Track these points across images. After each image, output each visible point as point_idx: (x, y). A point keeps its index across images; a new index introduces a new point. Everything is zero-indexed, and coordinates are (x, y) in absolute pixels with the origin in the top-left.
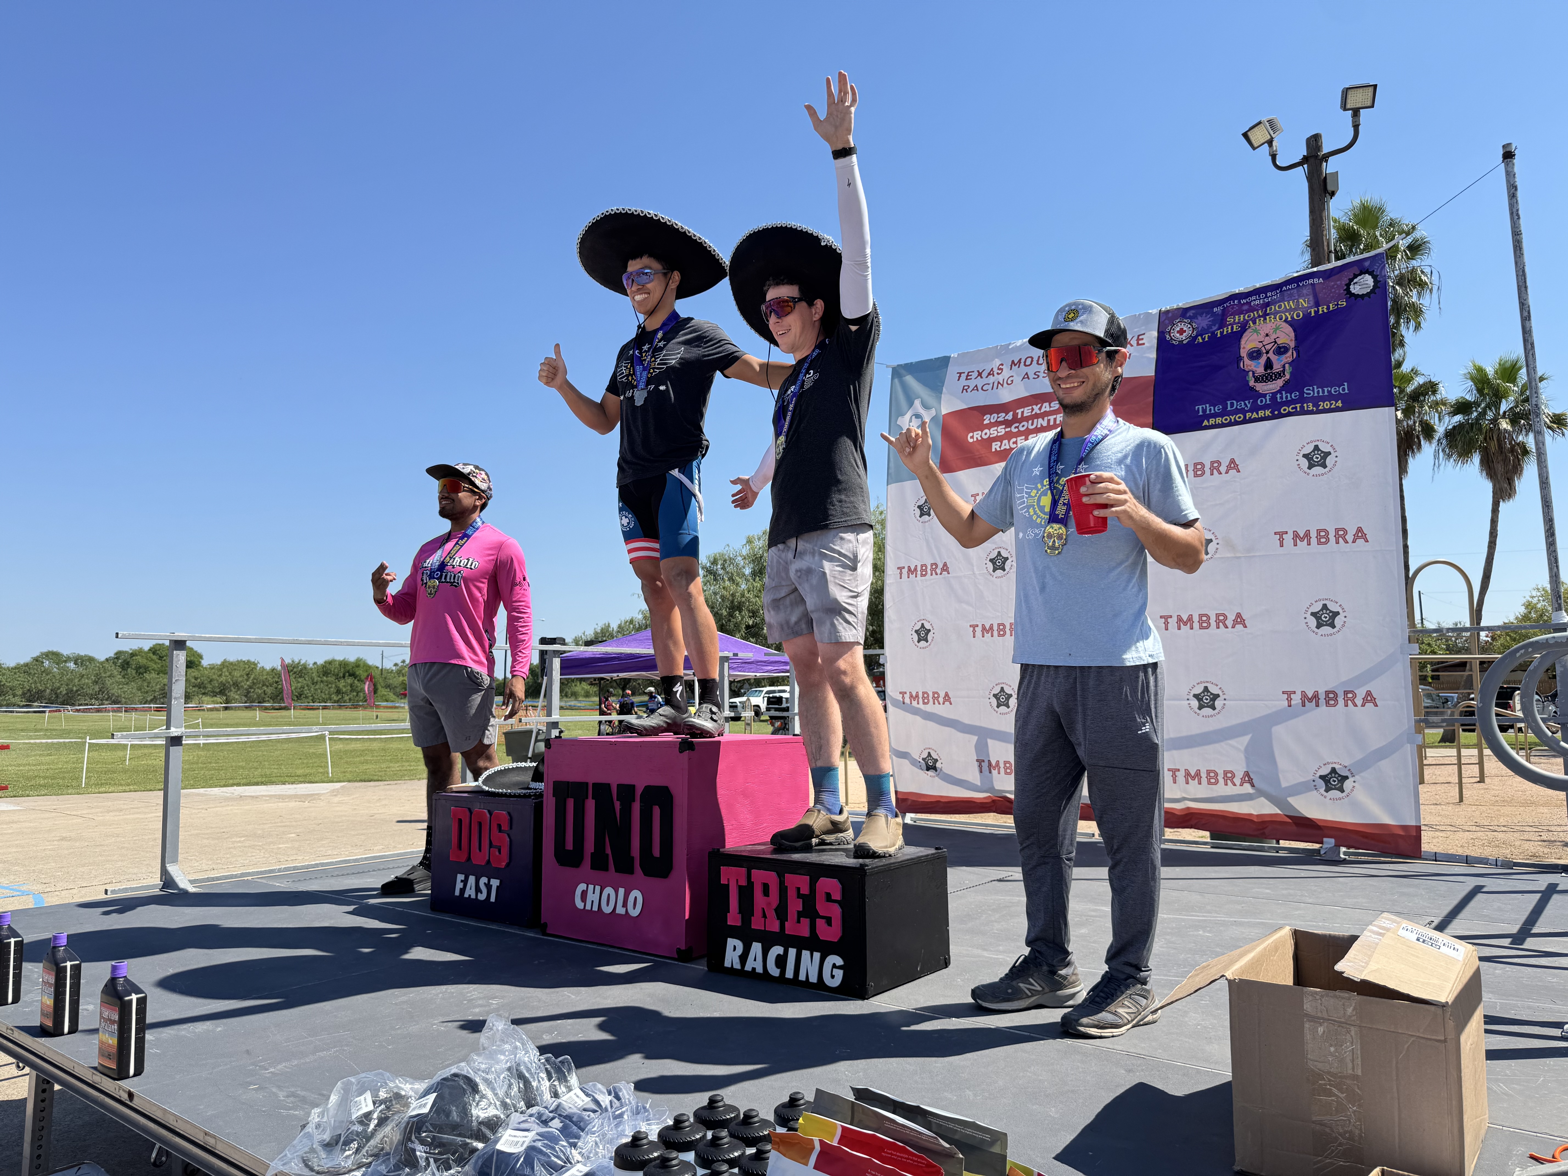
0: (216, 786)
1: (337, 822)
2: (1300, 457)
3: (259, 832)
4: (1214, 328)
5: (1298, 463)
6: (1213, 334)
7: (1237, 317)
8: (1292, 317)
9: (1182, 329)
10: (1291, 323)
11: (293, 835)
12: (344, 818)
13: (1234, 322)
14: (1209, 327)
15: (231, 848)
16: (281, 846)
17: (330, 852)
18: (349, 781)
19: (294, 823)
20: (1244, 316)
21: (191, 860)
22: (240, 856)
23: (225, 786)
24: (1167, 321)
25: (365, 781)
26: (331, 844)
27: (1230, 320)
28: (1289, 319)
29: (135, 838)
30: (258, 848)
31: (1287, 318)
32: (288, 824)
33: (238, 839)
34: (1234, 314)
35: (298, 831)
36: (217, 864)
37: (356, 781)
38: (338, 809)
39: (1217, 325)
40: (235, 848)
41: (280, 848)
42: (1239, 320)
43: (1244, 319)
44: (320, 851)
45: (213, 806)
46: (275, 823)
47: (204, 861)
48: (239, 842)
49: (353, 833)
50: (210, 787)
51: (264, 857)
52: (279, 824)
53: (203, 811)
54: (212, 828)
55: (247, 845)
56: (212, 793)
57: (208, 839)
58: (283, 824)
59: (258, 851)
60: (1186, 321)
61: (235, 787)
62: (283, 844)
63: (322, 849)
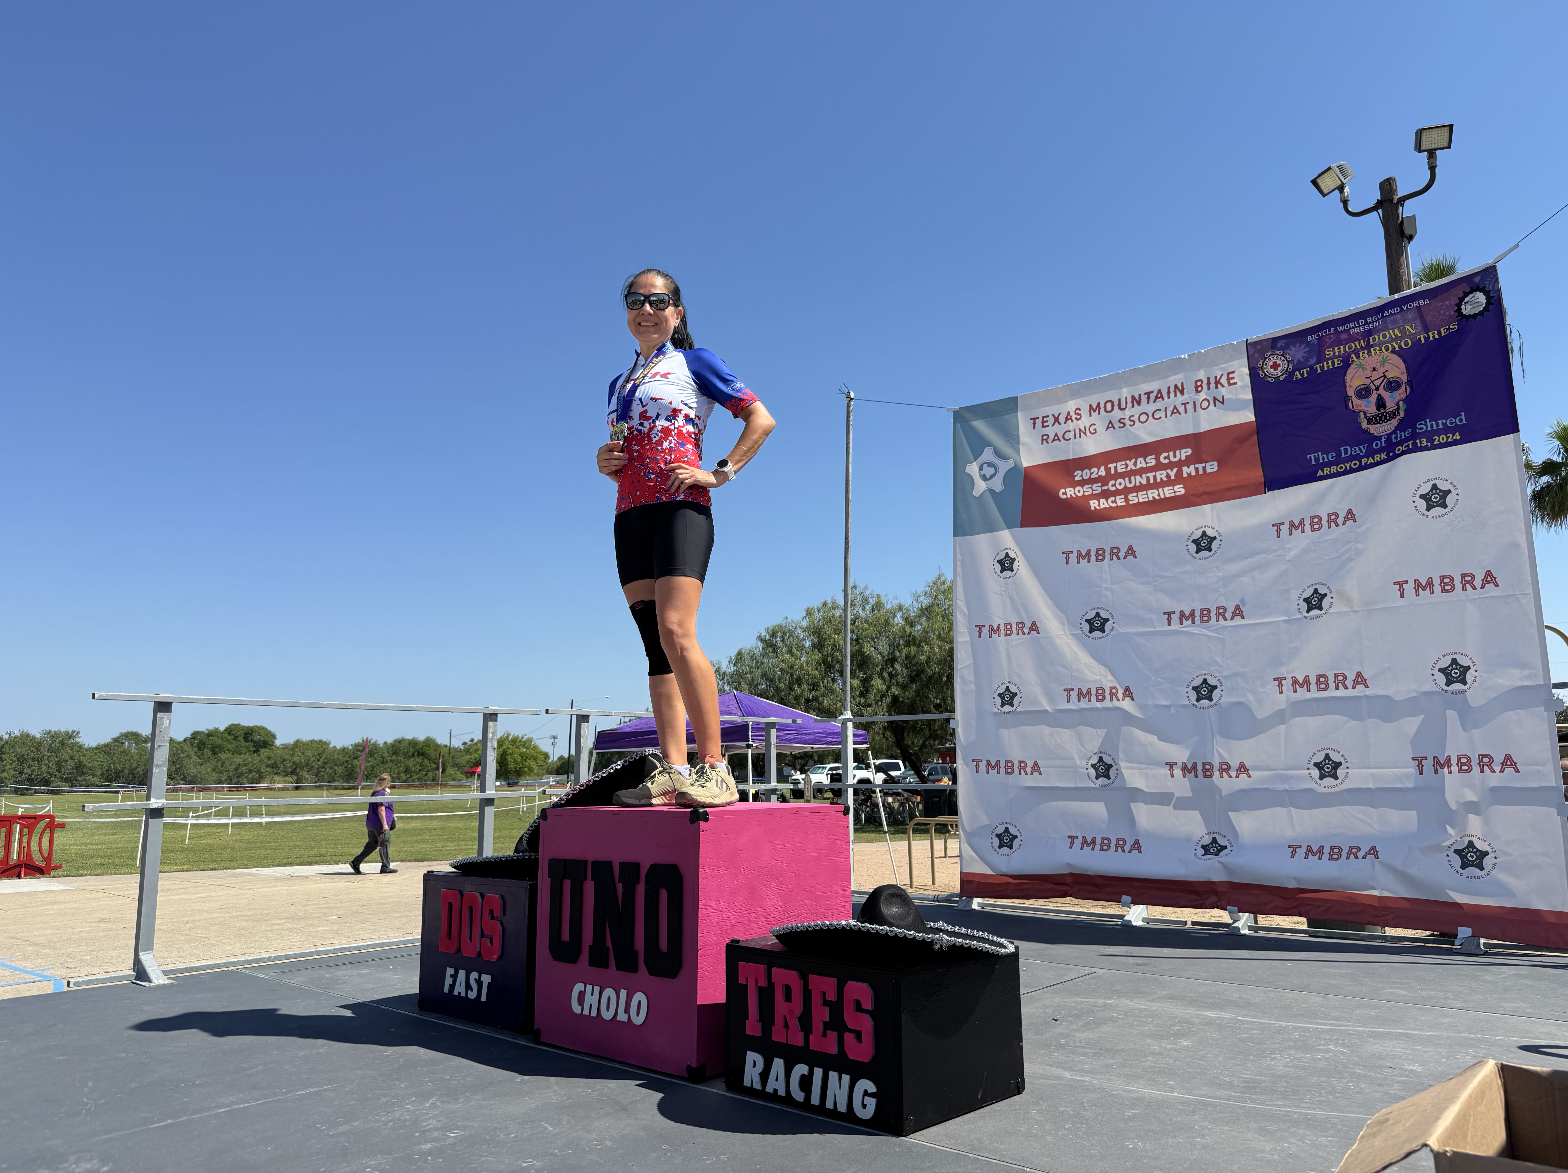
0: (269, 866)
1: (382, 904)
2: (1417, 498)
3: (301, 914)
4: (1312, 361)
5: (1415, 504)
6: (1311, 367)
7: (1336, 348)
8: (1400, 347)
9: (1275, 363)
10: (1400, 353)
11: (334, 917)
12: (390, 900)
13: (1334, 354)
14: (1307, 359)
15: (269, 931)
16: (319, 929)
17: (368, 936)
18: (402, 861)
19: (339, 905)
20: (1344, 348)
21: (225, 944)
22: (275, 940)
23: (278, 865)
24: (1257, 355)
25: (418, 861)
26: (372, 928)
27: (1329, 353)
28: (1397, 349)
29: (175, 920)
30: (296, 930)
31: (1394, 348)
32: (332, 905)
33: (278, 922)
34: (1332, 346)
35: (340, 913)
36: (251, 947)
37: (409, 861)
38: (386, 889)
39: (1315, 358)
40: (272, 931)
41: (318, 931)
42: (1339, 352)
43: (1345, 351)
44: (358, 935)
45: (260, 886)
46: (320, 904)
47: (238, 945)
48: (279, 924)
49: (396, 915)
50: (263, 866)
51: (300, 941)
52: (323, 906)
53: (250, 892)
54: (254, 909)
55: (286, 927)
56: (263, 873)
57: (247, 921)
58: (327, 906)
59: (295, 935)
60: (1278, 352)
61: (288, 867)
62: (322, 926)
63: (361, 932)
